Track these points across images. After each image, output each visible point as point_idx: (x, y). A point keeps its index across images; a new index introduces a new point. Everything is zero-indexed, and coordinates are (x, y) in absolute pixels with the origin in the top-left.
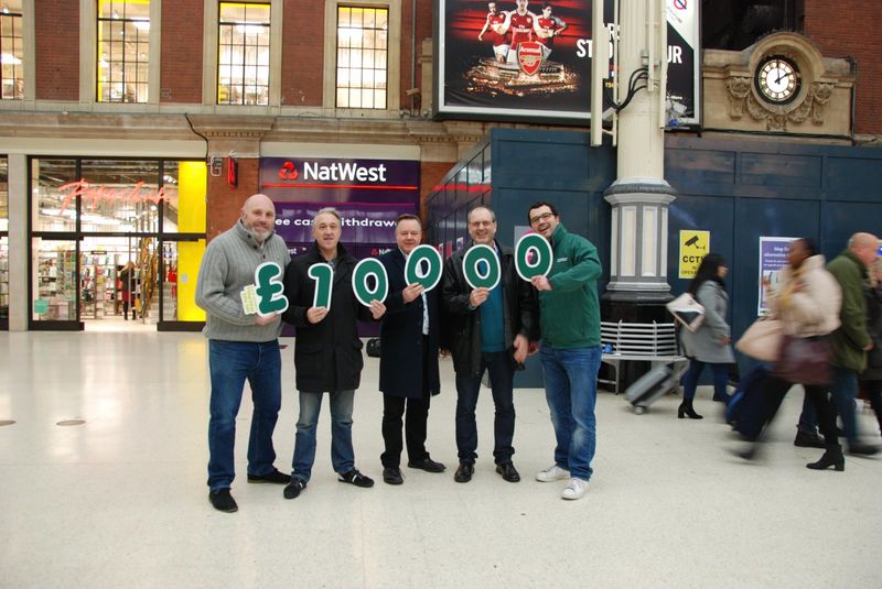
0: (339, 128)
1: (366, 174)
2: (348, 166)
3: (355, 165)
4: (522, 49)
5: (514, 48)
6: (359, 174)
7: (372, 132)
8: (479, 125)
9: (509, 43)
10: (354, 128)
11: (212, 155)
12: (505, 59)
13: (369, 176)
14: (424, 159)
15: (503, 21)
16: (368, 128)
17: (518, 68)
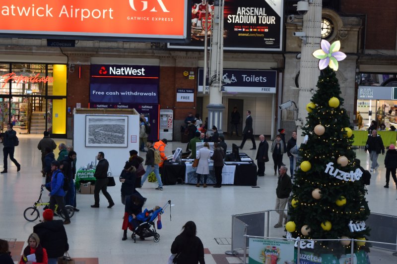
0: (125, 52)
1: (136, 72)
2: (128, 68)
3: (131, 68)
4: (204, 20)
5: (200, 20)
6: (133, 72)
7: (139, 54)
8: (185, 53)
9: (198, 17)
10: (131, 53)
11: (70, 63)
12: (196, 24)
13: (138, 73)
14: (161, 65)
15: (195, 8)
16: (137, 53)
17: (201, 28)
